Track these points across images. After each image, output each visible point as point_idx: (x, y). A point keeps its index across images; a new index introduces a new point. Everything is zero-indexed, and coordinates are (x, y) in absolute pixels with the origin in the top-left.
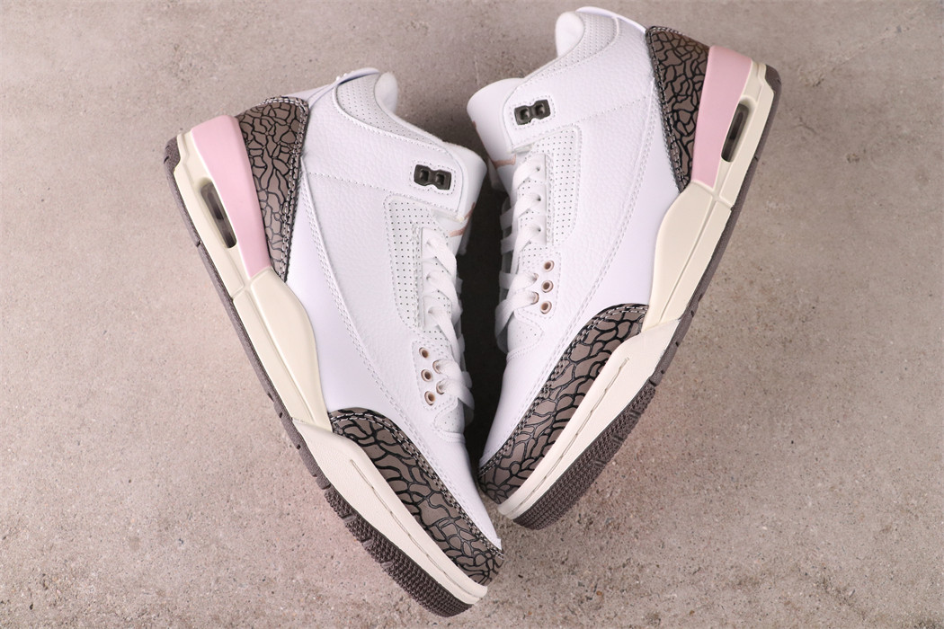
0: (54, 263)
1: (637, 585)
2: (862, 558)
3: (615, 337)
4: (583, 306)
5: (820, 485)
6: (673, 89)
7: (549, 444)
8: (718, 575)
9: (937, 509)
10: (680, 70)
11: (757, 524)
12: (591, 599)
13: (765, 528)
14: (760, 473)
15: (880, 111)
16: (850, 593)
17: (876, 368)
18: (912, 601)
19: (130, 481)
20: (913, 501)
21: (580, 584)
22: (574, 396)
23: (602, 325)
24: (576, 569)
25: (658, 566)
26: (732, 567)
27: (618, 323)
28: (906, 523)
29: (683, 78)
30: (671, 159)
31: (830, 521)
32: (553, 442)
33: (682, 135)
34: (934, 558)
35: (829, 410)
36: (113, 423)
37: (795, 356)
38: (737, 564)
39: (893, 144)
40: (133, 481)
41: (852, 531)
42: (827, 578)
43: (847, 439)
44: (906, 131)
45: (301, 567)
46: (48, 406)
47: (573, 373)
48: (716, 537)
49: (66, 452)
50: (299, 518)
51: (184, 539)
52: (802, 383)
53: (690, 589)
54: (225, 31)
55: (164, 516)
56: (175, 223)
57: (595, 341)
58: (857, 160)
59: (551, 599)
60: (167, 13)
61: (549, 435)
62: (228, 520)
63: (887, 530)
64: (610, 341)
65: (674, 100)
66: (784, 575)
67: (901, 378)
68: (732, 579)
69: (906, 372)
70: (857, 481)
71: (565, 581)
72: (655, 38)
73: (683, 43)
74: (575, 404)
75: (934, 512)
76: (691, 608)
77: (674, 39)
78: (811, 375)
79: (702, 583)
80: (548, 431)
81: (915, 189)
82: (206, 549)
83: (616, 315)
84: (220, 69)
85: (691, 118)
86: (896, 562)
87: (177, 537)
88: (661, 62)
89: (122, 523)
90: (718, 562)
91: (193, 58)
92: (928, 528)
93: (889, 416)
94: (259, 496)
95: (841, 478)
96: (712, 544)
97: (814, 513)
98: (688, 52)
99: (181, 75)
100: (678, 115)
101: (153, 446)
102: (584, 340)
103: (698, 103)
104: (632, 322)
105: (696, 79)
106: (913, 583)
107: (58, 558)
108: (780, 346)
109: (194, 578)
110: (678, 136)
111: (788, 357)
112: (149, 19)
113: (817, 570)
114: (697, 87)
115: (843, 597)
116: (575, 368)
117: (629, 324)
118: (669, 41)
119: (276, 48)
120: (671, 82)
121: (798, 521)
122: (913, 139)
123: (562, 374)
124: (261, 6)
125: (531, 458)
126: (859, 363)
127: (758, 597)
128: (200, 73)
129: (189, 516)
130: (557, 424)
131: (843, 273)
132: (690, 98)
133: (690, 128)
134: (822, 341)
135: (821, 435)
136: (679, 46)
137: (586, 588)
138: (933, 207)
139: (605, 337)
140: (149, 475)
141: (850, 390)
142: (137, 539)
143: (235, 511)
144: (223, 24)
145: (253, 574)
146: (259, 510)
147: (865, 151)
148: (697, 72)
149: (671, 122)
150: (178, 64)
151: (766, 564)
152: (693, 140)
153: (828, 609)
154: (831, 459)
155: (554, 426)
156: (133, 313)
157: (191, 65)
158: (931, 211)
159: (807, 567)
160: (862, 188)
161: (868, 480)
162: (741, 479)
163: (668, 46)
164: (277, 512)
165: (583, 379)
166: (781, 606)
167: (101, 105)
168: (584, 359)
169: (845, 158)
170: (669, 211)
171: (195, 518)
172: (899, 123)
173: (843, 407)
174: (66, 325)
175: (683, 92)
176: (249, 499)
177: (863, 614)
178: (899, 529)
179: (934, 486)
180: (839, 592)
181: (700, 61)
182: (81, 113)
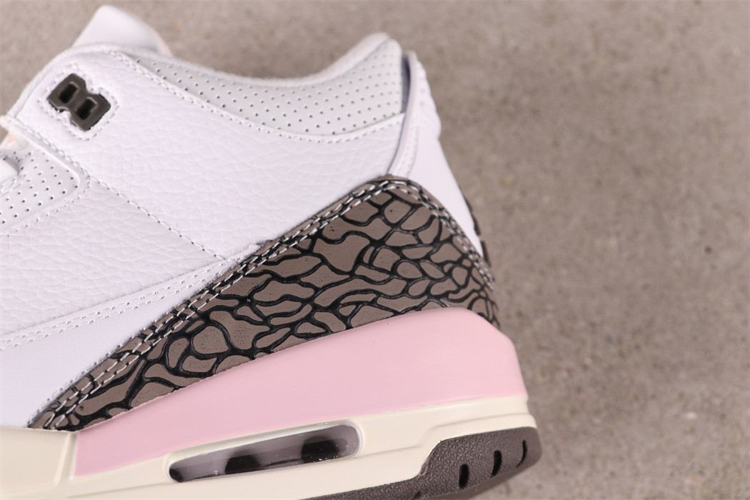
6: (259, 289)
10: (321, 278)
29: (305, 293)
33: (162, 360)
65: (235, 303)
85: (220, 357)
88: (317, 237)
100: (203, 329)
103: (268, 350)
114: (306, 329)
120: (276, 277)
132: (264, 329)
133: (191, 364)
148: (345, 311)
149: (177, 326)
152: (171, 387)
175: (268, 311)
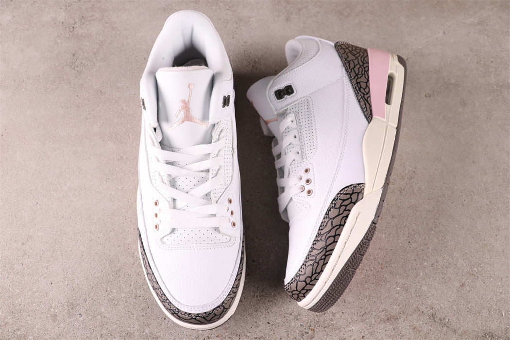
0: (9, 168)
1: (332, 324)
2: (451, 301)
3: (351, 202)
4: (330, 188)
5: (426, 264)
6: (355, 72)
7: (325, 264)
8: (375, 315)
9: (488, 272)
10: (356, 62)
11: (394, 287)
12: (308, 333)
13: (398, 289)
14: (393, 260)
15: (439, 72)
16: (447, 321)
17: (449, 201)
18: (480, 322)
19: (51, 284)
20: (475, 269)
21: (301, 325)
22: (334, 237)
23: (343, 197)
24: (299, 317)
25: (343, 313)
26: (383, 311)
27: (351, 195)
28: (472, 281)
29: (358, 66)
30: (361, 107)
31: (433, 283)
32: (327, 263)
33: (364, 94)
34: (489, 298)
35: (427, 224)
36: (42, 252)
37: (407, 197)
38: (386, 309)
39: (447, 88)
40: (53, 283)
41: (445, 287)
42: (434, 313)
43: (437, 239)
44: (453, 81)
45: (148, 325)
46: (5, 245)
47: (332, 224)
48: (373, 295)
49: (15, 269)
50: (146, 298)
51: (82, 314)
52: (412, 211)
53: (361, 324)
54: (100, 45)
55: (71, 301)
56: (74, 145)
57: (341, 206)
58: (430, 96)
59: (286, 335)
60: (69, 38)
61: (324, 259)
62: (107, 301)
63: (463, 285)
64: (348, 204)
65: (356, 77)
66: (411, 313)
67: (463, 205)
68: (384, 317)
69: (465, 202)
70: (445, 261)
71: (293, 324)
72: (340, 47)
73: (354, 49)
74: (335, 241)
75: (486, 274)
76: (363, 334)
77: (349, 47)
78: (416, 206)
79: (367, 320)
80: (323, 257)
81: (460, 109)
82: (95, 319)
83: (349, 191)
84: (97, 65)
85: (367, 85)
86: (470, 302)
87: (78, 313)
88: (346, 59)
89: (47, 307)
90: (375, 308)
91: (83, 60)
92: (484, 283)
93: (458, 225)
94: (124, 287)
95: (437, 259)
96: (371, 299)
97: (424, 279)
98: (358, 53)
99: (77, 69)
100: (360, 85)
101: (65, 264)
102: (335, 206)
103: (368, 77)
104: (358, 193)
105: (365, 65)
106: (479, 313)
107: (10, 330)
108: (399, 192)
109: (88, 335)
110: (362, 95)
111: (403, 198)
112: (59, 41)
113: (428, 309)
114: (366, 69)
115: (444, 323)
116: (332, 221)
117: (357, 194)
118: (347, 48)
119: (126, 53)
120: (353, 68)
121: (416, 284)
122: (457, 85)
123: (326, 225)
124: (118, 32)
125: (316, 273)
126: (440, 199)
127: (398, 326)
128: (87, 67)
129: (85, 300)
130: (327, 253)
131: (428, 153)
132: (364, 75)
133: (367, 90)
134: (420, 188)
135: (424, 237)
136: (352, 50)
137: (305, 327)
138: (470, 118)
139: (346, 203)
140: (62, 279)
141: (437, 213)
142: (56, 316)
143: (110, 296)
144: (98, 42)
145: (121, 331)
146: (123, 295)
147: (433, 92)
148: (365, 62)
149: (357, 89)
150: (75, 63)
151: (401, 308)
152: (370, 96)
153: (436, 330)
154: (430, 250)
155: (326, 254)
156: (52, 192)
157: (82, 63)
158: (470, 120)
159: (423, 308)
160: (434, 110)
161: (451, 259)
162: (384, 263)
163: (347, 51)
164: (134, 296)
165: (338, 227)
166: (411, 330)
167: (34, 85)
168: (337, 216)
169: (424, 96)
170: (365, 134)
171: (88, 302)
172: (450, 77)
173: (434, 222)
174: (15, 200)
175: (360, 73)
176: (118, 289)
177: (455, 331)
178: (469, 284)
179: (485, 260)
180: (441, 320)
181: (364, 56)
182: (23, 90)
